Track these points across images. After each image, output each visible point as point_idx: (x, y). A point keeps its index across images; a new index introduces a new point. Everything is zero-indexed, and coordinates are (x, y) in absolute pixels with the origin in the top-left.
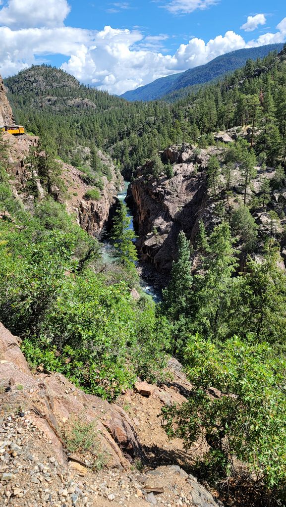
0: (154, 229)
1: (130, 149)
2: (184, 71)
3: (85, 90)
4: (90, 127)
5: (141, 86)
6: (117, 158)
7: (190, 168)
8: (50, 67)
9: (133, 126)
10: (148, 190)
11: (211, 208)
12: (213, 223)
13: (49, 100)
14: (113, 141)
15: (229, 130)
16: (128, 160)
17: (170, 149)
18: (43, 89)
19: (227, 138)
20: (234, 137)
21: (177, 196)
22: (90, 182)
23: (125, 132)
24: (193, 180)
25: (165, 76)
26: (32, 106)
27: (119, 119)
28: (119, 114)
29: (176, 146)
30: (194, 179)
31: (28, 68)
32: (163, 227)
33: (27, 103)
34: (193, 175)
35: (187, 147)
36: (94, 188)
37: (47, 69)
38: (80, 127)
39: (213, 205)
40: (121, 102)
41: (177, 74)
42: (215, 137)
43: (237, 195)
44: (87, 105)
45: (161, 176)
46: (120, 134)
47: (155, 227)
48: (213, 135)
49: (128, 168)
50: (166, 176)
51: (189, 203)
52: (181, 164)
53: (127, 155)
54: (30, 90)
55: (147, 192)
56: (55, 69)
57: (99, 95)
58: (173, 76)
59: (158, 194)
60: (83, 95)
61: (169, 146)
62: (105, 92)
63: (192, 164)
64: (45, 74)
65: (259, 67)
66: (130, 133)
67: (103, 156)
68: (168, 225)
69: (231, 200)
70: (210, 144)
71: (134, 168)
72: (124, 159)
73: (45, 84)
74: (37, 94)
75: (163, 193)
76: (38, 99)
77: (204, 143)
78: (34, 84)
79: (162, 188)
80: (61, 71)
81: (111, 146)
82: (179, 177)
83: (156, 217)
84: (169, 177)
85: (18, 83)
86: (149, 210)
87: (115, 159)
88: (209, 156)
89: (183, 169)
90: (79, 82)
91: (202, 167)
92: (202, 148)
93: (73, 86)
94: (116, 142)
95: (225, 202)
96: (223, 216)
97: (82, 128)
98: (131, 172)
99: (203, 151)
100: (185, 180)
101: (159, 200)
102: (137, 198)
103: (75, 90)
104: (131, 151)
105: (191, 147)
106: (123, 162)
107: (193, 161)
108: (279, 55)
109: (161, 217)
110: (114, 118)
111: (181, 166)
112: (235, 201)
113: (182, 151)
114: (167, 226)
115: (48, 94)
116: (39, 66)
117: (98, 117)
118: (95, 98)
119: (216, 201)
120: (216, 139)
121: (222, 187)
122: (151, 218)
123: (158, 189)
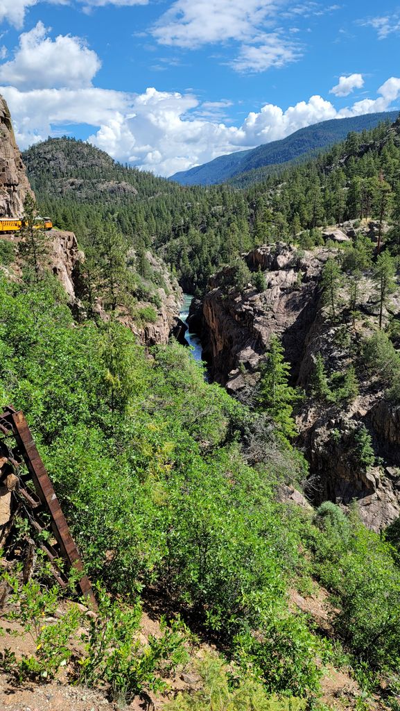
0: (240, 365)
1: (189, 249)
2: (255, 147)
3: (121, 171)
4: (131, 220)
5: (197, 165)
6: (172, 263)
7: (291, 277)
8: (73, 140)
9: (193, 219)
10: (228, 309)
11: (328, 336)
12: (334, 358)
13: (72, 184)
14: (165, 240)
15: (341, 225)
16: (187, 265)
17: (259, 250)
18: (63, 169)
19: (340, 235)
20: (350, 234)
21: (273, 317)
22: (141, 297)
23: (182, 227)
24: (295, 294)
25: (229, 153)
26: (48, 191)
27: (171, 208)
28: (170, 202)
29: (268, 245)
30: (296, 292)
31: (43, 141)
32: (254, 362)
33: (42, 188)
34: (294, 287)
35: (284, 248)
36: (148, 305)
37: (70, 142)
38: (116, 220)
39: (332, 331)
40: (172, 186)
41: (245, 151)
42: (324, 234)
43: (366, 316)
44: (124, 190)
45: (248, 288)
46: (174, 230)
47: (241, 361)
48: (319, 231)
49: (187, 275)
50: (255, 288)
51: (291, 327)
52: (276, 272)
53: (186, 258)
54: (45, 170)
55: (227, 311)
56: (80, 143)
57: (140, 177)
58: (240, 153)
59: (244, 315)
60: (120, 177)
61: (258, 247)
62: (149, 173)
63: (292, 271)
64: (66, 150)
65: (365, 142)
66: (188, 228)
67: (154, 260)
68: (262, 359)
69: (358, 325)
70: (316, 244)
71: (196, 275)
72: (181, 263)
73: (66, 162)
74: (55, 176)
75: (252, 313)
76: (57, 182)
77: (309, 243)
78: (52, 163)
79: (250, 305)
80: (88, 146)
81: (162, 245)
82: (275, 289)
83: (243, 347)
84: (259, 289)
85: (29, 161)
86: (231, 337)
87: (169, 264)
88: (316, 260)
89: (280, 279)
90: (114, 160)
91: (308, 275)
92: (306, 250)
93: (105, 165)
94: (169, 240)
95: (349, 327)
96: (347, 349)
97: (119, 221)
98: (192, 282)
99: (307, 253)
100: (283, 295)
101: (246, 323)
102: (211, 319)
103: (108, 170)
104: (190, 253)
105: (290, 248)
106: (180, 268)
107: (294, 267)
108: (394, 125)
109: (249, 348)
110: (163, 208)
111: (277, 275)
112: (365, 325)
113: (276, 253)
114: (260, 360)
115: (71, 176)
116: (58, 139)
117: (142, 207)
118: (135, 181)
119: (335, 326)
120: (325, 237)
121: (343, 306)
122: (235, 348)
123: (244, 306)
